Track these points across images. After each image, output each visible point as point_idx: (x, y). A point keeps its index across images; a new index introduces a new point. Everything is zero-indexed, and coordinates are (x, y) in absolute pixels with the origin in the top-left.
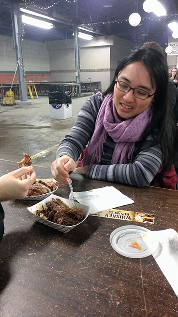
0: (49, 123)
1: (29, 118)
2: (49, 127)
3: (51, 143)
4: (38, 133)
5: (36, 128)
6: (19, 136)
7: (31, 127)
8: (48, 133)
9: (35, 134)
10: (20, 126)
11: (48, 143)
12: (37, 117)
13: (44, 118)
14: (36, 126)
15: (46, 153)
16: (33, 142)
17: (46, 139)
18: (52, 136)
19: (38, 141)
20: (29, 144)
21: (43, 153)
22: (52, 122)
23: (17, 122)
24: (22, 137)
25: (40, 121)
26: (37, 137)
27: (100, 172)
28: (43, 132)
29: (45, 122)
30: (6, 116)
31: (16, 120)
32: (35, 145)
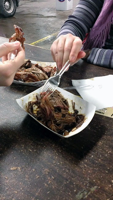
0: (54, 14)
1: (41, 9)
2: (55, 17)
3: (56, 29)
4: (46, 21)
5: (45, 17)
6: (33, 23)
7: (42, 16)
8: (54, 21)
9: (44, 22)
10: (34, 16)
11: (53, 29)
12: (46, 9)
13: (52, 9)
14: (45, 16)
15: (52, 38)
16: (42, 28)
17: (52, 26)
18: (56, 24)
19: (46, 27)
20: (40, 29)
21: (49, 37)
22: (57, 13)
23: (32, 12)
24: (35, 24)
25: (49, 11)
26: (45, 25)
27: (104, 57)
28: (50, 21)
29: (52, 13)
30: (25, 8)
31: (31, 11)
32: (44, 31)
